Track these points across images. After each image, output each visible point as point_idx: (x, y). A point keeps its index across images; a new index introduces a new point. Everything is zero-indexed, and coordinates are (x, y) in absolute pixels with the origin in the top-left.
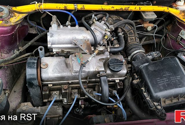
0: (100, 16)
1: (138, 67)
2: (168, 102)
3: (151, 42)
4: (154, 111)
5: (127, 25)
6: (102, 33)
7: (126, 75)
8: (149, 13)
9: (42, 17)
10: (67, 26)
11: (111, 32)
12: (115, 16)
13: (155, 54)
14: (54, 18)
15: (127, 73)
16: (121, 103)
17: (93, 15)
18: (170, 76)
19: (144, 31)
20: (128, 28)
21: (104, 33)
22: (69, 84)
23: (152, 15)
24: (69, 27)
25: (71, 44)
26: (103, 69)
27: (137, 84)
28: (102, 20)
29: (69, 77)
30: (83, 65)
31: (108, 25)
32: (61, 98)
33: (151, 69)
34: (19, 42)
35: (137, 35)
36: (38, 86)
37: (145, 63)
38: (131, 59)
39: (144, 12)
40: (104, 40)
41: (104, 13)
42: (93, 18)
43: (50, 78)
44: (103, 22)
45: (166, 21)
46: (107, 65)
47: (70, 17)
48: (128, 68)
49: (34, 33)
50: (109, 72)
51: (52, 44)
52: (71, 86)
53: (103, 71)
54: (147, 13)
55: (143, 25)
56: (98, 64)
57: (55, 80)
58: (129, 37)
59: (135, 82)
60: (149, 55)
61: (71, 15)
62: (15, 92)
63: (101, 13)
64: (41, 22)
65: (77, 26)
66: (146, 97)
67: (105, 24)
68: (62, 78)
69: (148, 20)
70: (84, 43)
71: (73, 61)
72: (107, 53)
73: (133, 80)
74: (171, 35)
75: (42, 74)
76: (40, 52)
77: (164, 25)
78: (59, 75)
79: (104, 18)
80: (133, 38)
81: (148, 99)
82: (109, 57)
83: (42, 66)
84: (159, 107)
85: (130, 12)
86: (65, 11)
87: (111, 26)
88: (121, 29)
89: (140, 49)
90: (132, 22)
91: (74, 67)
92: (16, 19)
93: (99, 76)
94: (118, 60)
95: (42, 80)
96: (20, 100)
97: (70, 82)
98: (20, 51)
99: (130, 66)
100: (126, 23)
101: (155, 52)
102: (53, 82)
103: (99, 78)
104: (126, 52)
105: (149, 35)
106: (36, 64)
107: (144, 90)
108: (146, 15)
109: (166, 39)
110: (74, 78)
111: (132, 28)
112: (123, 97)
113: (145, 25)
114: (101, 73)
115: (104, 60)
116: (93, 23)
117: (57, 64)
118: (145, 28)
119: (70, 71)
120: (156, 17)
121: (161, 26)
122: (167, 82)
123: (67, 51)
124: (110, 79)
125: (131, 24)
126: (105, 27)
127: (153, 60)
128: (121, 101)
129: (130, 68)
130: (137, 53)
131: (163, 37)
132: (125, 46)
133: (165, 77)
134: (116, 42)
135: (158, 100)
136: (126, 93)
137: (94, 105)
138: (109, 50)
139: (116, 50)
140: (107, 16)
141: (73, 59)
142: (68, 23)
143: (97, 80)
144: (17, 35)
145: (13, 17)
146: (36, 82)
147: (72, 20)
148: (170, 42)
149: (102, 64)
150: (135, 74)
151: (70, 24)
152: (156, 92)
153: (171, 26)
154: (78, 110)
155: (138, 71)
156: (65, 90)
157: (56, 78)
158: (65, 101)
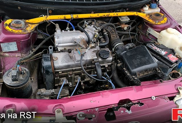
0: (90, 21)
1: (120, 54)
2: (141, 75)
3: (128, 39)
4: (133, 81)
5: (109, 27)
6: (92, 33)
7: (112, 61)
8: (124, 18)
9: (47, 26)
10: (67, 31)
11: (99, 32)
12: (100, 21)
13: (130, 45)
14: (57, 25)
15: (113, 60)
16: (110, 79)
17: (85, 21)
18: (141, 58)
19: (122, 30)
20: (110, 29)
21: (94, 33)
22: (73, 70)
23: (126, 18)
24: (69, 31)
25: (72, 43)
26: (96, 58)
27: (120, 66)
28: (91, 24)
29: (73, 65)
30: (82, 55)
31: (96, 27)
32: (67, 82)
33: (128, 54)
34: (32, 45)
35: (117, 34)
36: (52, 73)
37: (124, 51)
38: (115, 50)
39: (120, 17)
40: (95, 38)
41: (92, 19)
42: (85, 23)
43: (60, 67)
44: (92, 26)
45: (137, 22)
46: (98, 55)
47: (68, 24)
48: (113, 56)
49: (41, 38)
50: (100, 60)
51: (58, 44)
52: (74, 72)
53: (96, 59)
54: (122, 18)
55: (121, 26)
56: (93, 55)
57: (63, 68)
58: (112, 35)
59: (119, 65)
60: (127, 46)
61: (69, 22)
62: (32, 82)
63: (90, 19)
64: (46, 29)
65: (74, 30)
66: (127, 73)
67: (94, 27)
68: (68, 66)
69: (124, 22)
70: (81, 41)
71: (75, 54)
72: (98, 47)
73: (117, 64)
74: (142, 32)
75: (54, 64)
76: (50, 50)
77: (136, 26)
78: (66, 64)
79: (93, 23)
80: (115, 35)
81: (128, 74)
82: (99, 49)
83: (54, 59)
84: (136, 78)
85: (111, 17)
86: (65, 20)
87: (98, 28)
88: (106, 30)
89: (120, 43)
90: (113, 24)
91: (76, 57)
92: (30, 29)
93: (94, 62)
94: (105, 51)
95: (55, 69)
96: (37, 87)
97: (74, 69)
98: (33, 51)
99: (114, 55)
100: (109, 26)
101: (130, 44)
102: (62, 70)
103: (94, 64)
104: (110, 46)
105: (127, 34)
106: (50, 58)
107: (125, 70)
108: (122, 19)
109: (138, 35)
110: (77, 66)
111: (113, 29)
112: (111, 76)
113: (122, 26)
114: (95, 60)
115: (96, 52)
116: (86, 27)
117: (64, 57)
118: (122, 28)
119: (74, 61)
120: (129, 19)
121: (134, 26)
122: (139, 61)
123: (69, 48)
124: (102, 65)
125: (112, 26)
126: (94, 29)
127: (129, 49)
128: (110, 78)
129: (114, 56)
130: (118, 45)
131: (136, 34)
132: (110, 42)
133: (138, 59)
134: (102, 39)
135: (135, 74)
136: (113, 73)
137: (91, 86)
138: (98, 45)
139: (103, 44)
140: (95, 22)
141: (75, 52)
142: (67, 28)
143: (92, 66)
144: (31, 40)
145: (28, 27)
146: (51, 70)
147: (70, 26)
148: (142, 37)
149: (95, 54)
150: (118, 60)
151: (69, 29)
152: (133, 69)
153: (141, 26)
154: (80, 91)
155: (120, 58)
156: (70, 75)
157: (64, 66)
158: (71, 85)
